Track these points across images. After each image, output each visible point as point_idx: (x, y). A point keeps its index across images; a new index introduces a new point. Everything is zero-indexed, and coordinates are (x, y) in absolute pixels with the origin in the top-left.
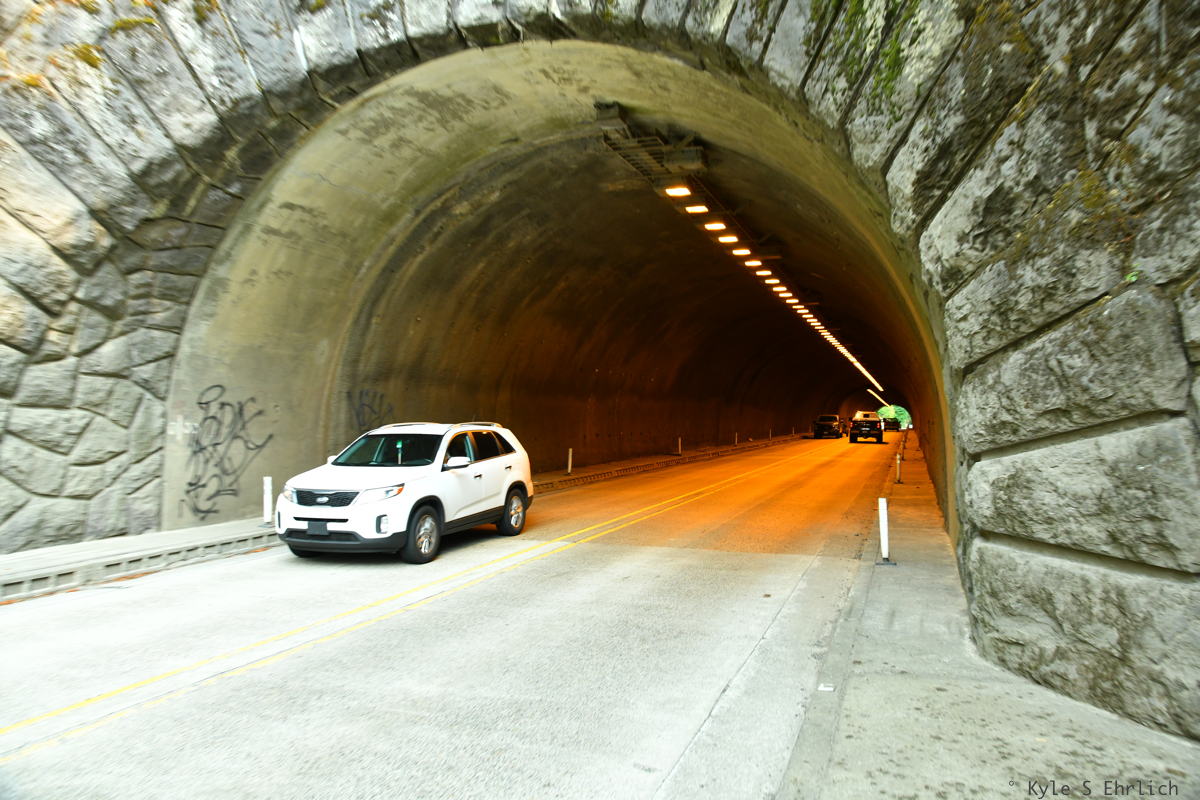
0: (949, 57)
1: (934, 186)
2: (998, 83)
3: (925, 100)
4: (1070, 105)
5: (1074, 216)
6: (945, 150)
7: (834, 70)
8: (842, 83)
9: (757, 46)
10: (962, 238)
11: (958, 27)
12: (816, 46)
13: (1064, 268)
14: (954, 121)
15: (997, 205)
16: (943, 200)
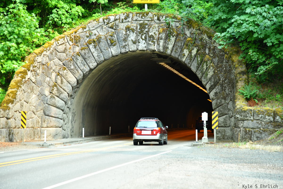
0: (212, 76)
1: (211, 89)
2: (216, 81)
3: (210, 79)
4: (222, 85)
5: (222, 96)
6: (212, 86)
7: (200, 72)
8: (201, 74)
9: (190, 65)
10: (213, 96)
11: (213, 73)
12: (198, 68)
13: (221, 101)
14: (213, 83)
15: (216, 93)
16: (212, 91)
